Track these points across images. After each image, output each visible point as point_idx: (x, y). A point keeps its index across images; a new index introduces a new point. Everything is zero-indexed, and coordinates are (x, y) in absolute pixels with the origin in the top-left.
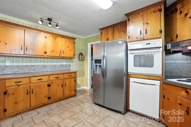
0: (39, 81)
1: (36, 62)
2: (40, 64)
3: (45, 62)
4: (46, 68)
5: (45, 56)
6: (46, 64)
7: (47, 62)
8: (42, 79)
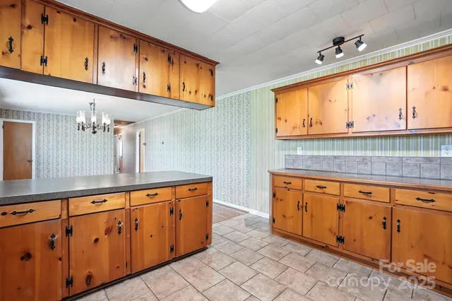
0: (318, 190)
1: (343, 149)
2: (352, 153)
3: (366, 149)
4: (369, 163)
5: (350, 134)
6: (369, 153)
7: (373, 149)
8: (325, 187)
